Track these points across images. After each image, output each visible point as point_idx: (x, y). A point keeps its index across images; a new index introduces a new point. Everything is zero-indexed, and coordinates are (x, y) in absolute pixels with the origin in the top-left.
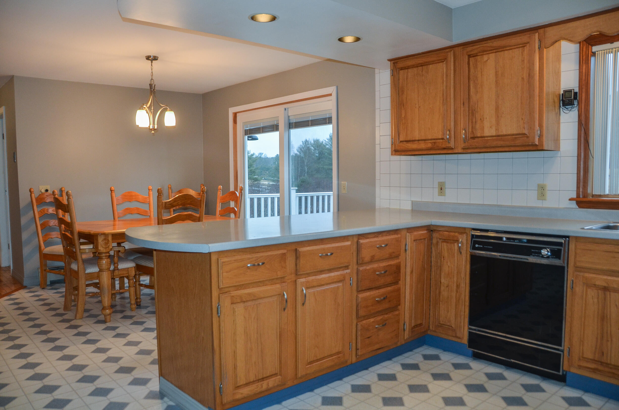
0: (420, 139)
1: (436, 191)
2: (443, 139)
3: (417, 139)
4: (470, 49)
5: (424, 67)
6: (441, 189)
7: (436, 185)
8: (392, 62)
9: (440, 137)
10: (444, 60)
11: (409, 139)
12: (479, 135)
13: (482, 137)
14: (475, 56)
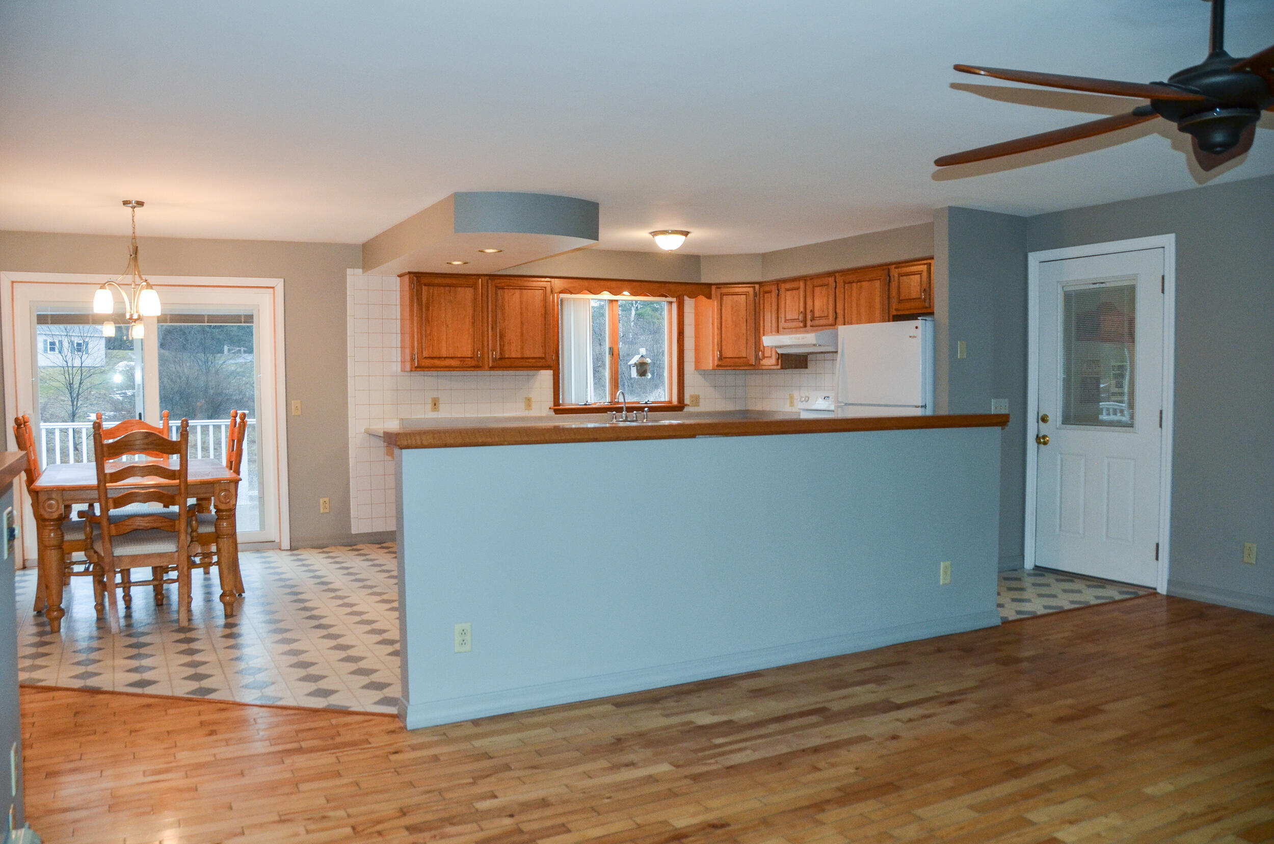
0: (448, 356)
1: (429, 407)
2: (471, 358)
3: (444, 356)
4: (498, 281)
5: (452, 288)
6: (435, 404)
7: (430, 401)
8: (412, 275)
9: (470, 356)
10: (474, 286)
11: (435, 356)
12: (507, 356)
13: (508, 358)
14: (503, 288)
